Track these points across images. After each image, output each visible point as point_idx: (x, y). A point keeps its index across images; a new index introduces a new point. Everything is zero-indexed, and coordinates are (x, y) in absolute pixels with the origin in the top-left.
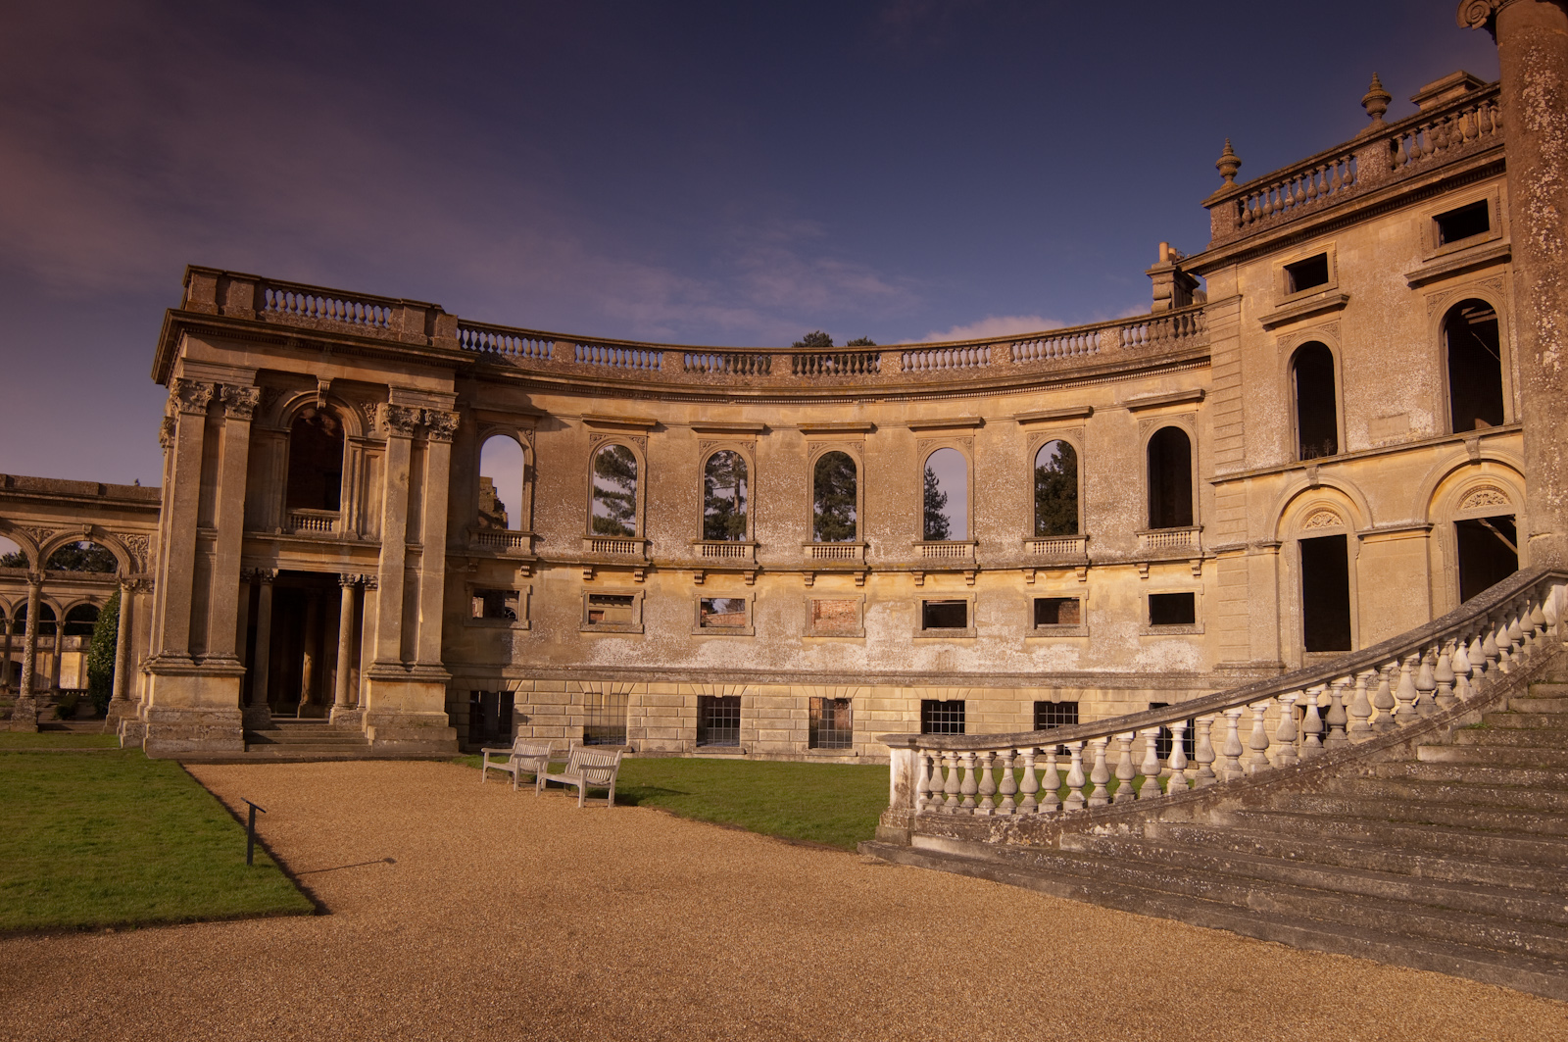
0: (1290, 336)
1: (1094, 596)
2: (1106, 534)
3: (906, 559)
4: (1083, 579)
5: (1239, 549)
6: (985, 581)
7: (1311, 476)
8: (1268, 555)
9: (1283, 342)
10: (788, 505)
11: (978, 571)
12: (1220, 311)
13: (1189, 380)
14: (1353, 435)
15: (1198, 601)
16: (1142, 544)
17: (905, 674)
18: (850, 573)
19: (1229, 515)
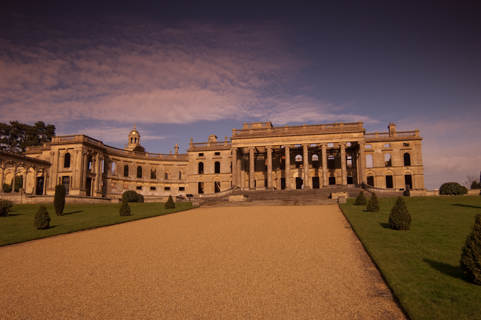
0: (199, 161)
1: (172, 187)
2: (174, 180)
3: (148, 181)
4: (171, 185)
5: (192, 182)
6: (158, 184)
7: (201, 176)
8: (195, 183)
9: (198, 161)
10: (134, 172)
11: (158, 183)
12: (190, 156)
13: (185, 163)
14: (205, 172)
15: (185, 188)
16: (179, 181)
17: (148, 196)
18: (142, 182)
19: (190, 179)
